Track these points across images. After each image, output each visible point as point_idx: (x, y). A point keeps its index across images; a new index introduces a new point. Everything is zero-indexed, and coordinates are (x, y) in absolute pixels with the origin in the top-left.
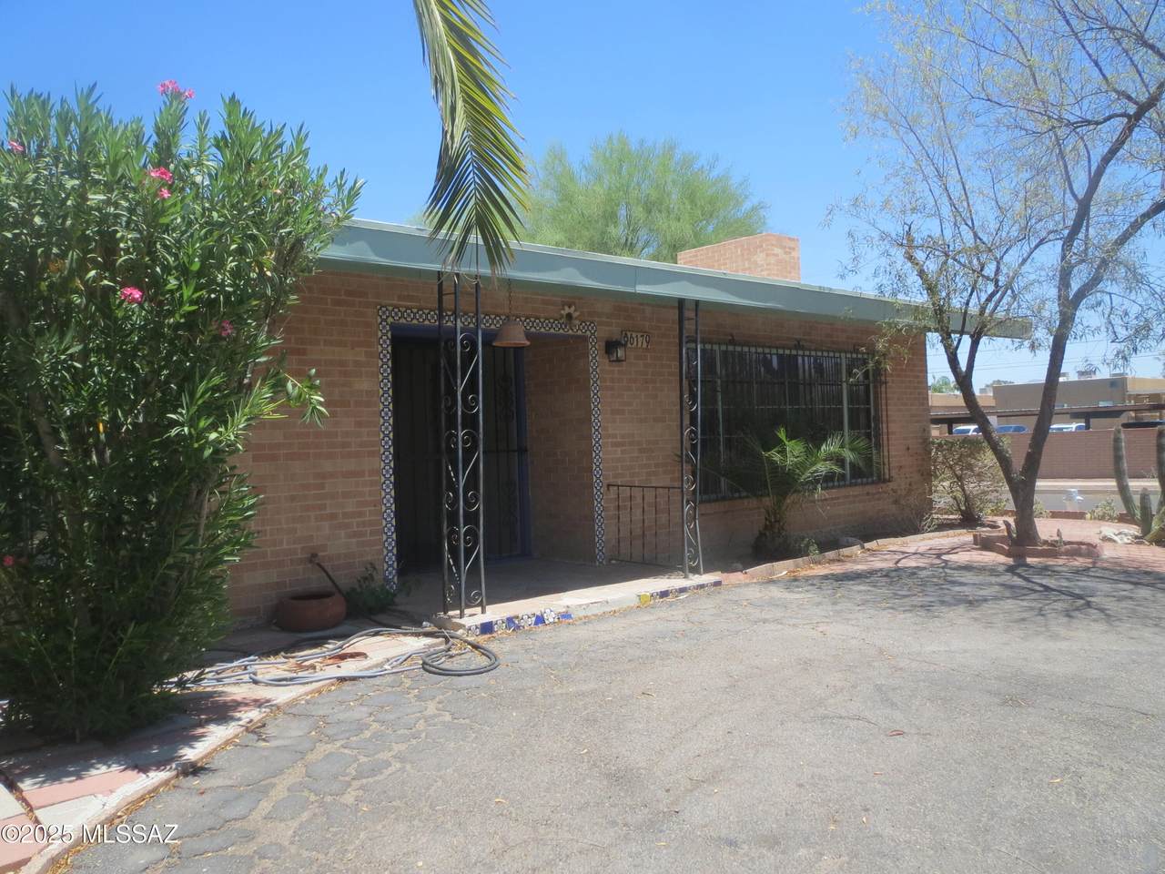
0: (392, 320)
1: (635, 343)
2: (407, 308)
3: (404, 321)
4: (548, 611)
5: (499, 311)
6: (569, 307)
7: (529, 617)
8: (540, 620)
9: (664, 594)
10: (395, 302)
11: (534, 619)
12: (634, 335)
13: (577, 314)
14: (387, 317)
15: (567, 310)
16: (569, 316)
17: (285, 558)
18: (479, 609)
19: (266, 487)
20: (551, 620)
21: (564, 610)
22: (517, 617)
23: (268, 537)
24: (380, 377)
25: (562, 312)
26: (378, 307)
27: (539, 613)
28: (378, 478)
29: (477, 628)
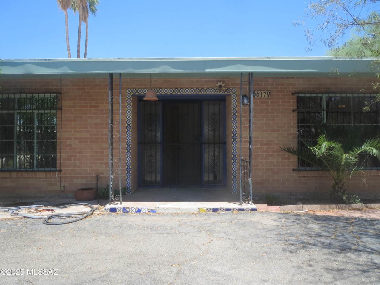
0: (132, 93)
1: (260, 95)
2: (139, 89)
3: (138, 94)
4: (144, 208)
5: (183, 86)
6: (220, 82)
7: (134, 209)
8: (139, 211)
9: (215, 210)
10: (135, 87)
11: (137, 210)
12: (259, 92)
13: (224, 85)
14: (131, 92)
15: (219, 84)
16: (220, 86)
17: (89, 176)
18: (119, 202)
19: (82, 151)
20: (144, 211)
21: (154, 209)
22: (129, 208)
23: (83, 168)
24: (127, 114)
25: (217, 85)
26: (127, 89)
27: (140, 208)
28: (125, 151)
29: (108, 209)
